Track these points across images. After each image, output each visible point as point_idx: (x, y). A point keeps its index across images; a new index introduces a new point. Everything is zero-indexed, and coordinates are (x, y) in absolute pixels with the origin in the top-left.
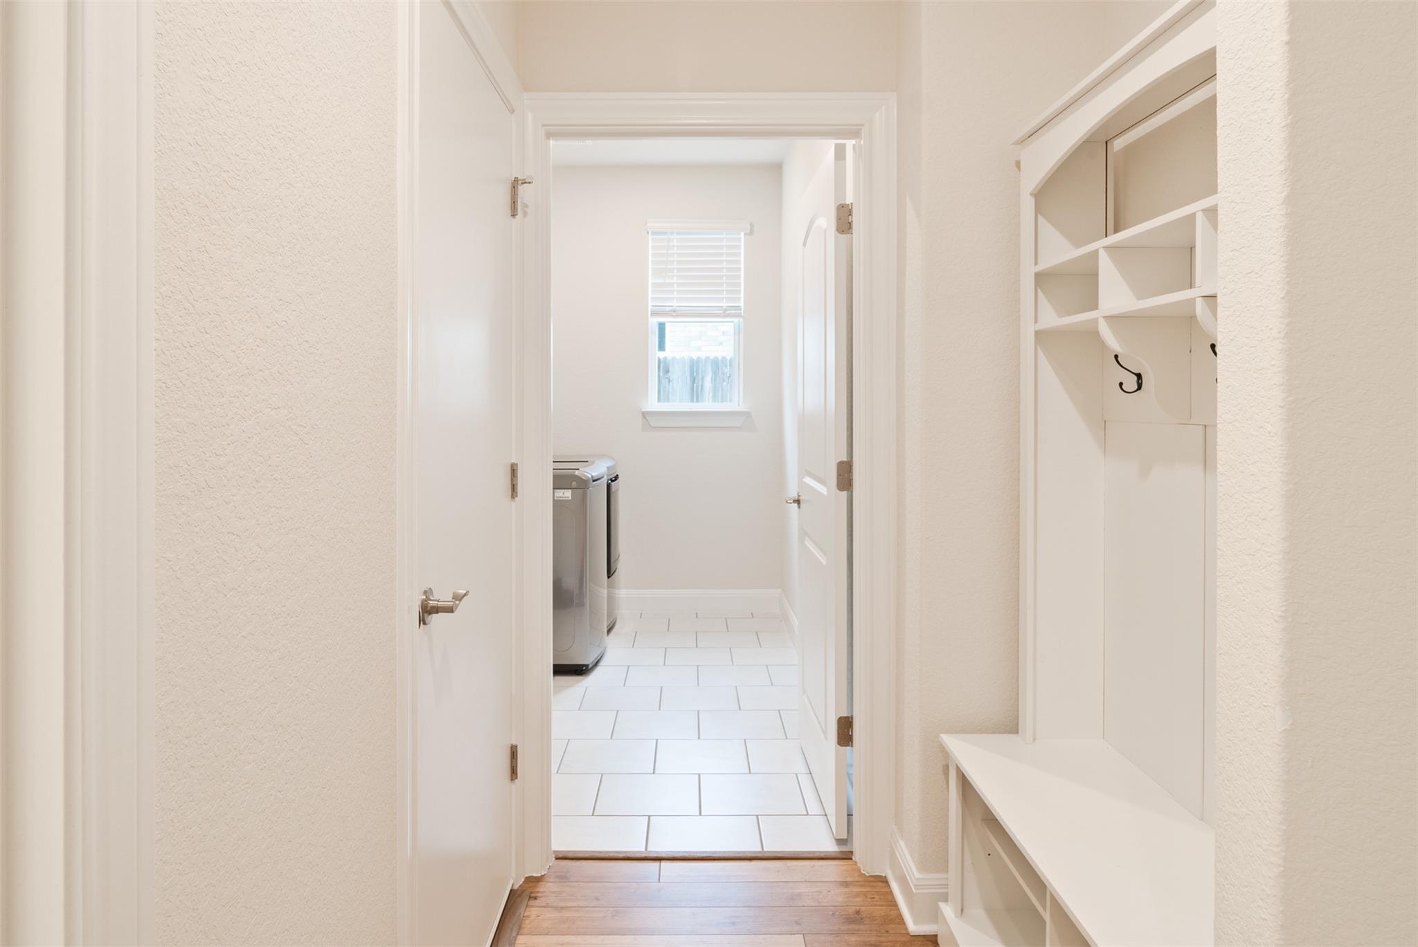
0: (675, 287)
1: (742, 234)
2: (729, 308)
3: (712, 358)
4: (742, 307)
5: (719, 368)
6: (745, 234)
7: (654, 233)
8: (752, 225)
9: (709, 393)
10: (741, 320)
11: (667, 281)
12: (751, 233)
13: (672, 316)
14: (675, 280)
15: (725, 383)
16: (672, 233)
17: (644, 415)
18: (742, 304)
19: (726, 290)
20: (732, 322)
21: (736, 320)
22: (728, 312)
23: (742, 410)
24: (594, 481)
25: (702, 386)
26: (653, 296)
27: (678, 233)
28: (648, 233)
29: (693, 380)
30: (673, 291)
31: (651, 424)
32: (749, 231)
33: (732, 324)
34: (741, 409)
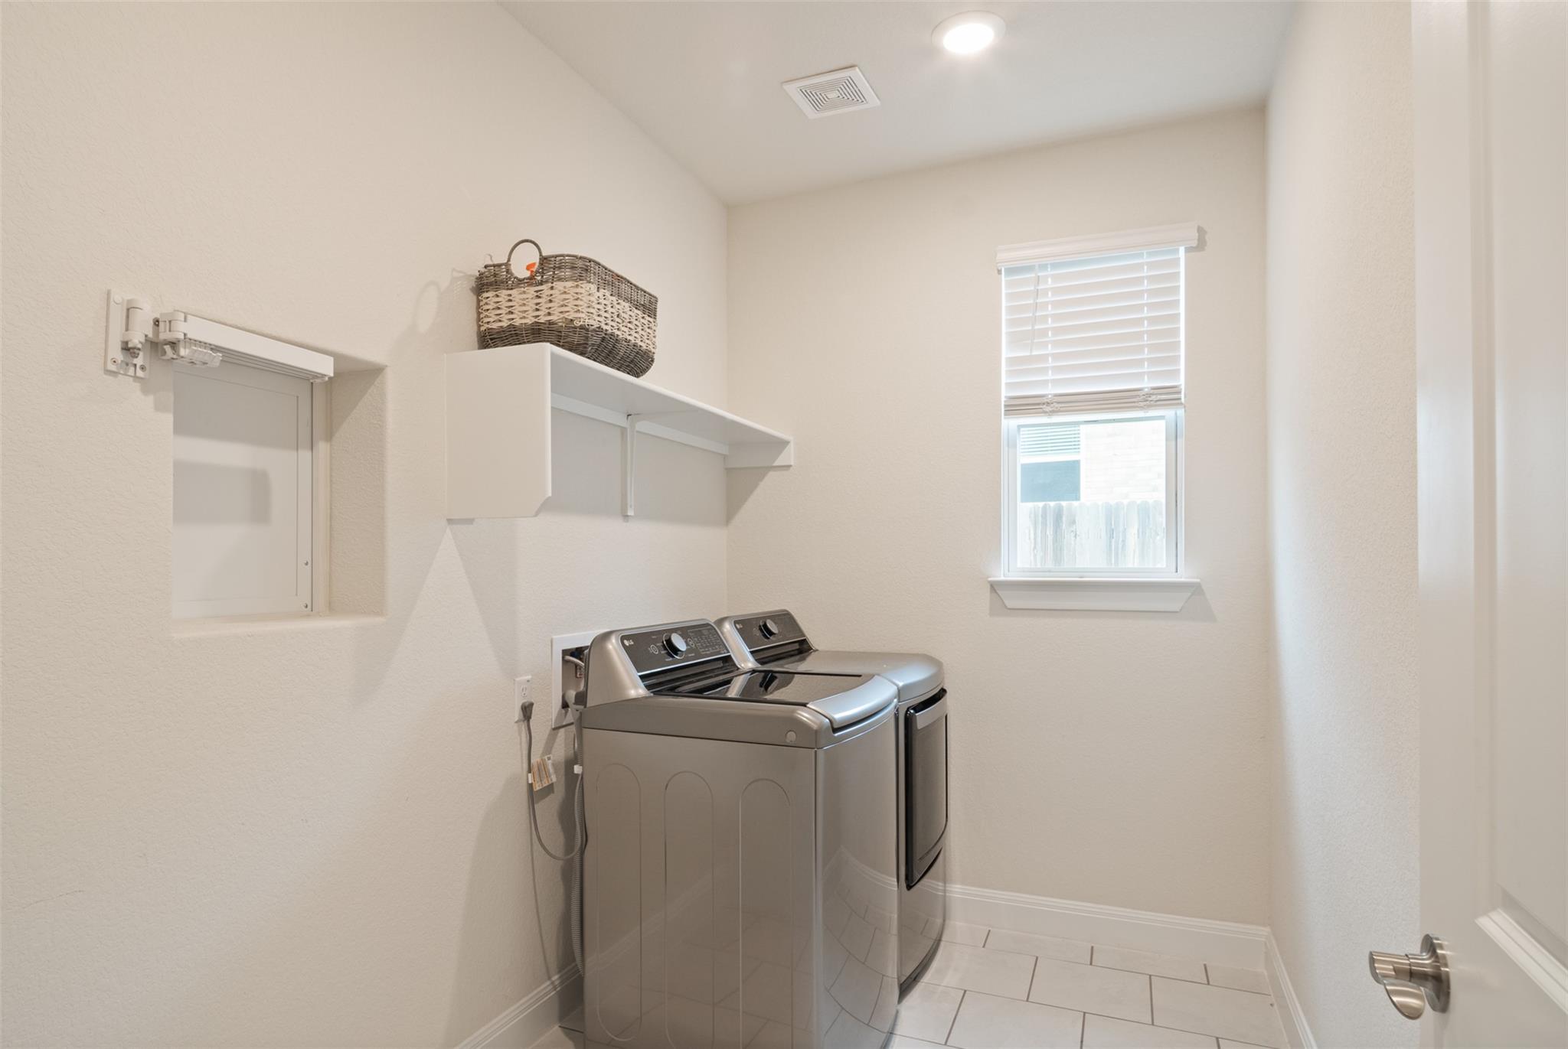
0: (1050, 363)
1: (1182, 249)
2: (1156, 391)
3: (1139, 502)
4: (1183, 387)
5: (1149, 517)
6: (1188, 250)
7: (1011, 271)
8: (1201, 231)
9: (1134, 551)
10: (1181, 412)
11: (1035, 353)
12: (1201, 245)
13: (1045, 412)
14: (1050, 350)
15: (1158, 538)
16: (1043, 267)
17: (994, 587)
18: (1181, 381)
19: (1148, 359)
20: (1162, 418)
21: (1169, 413)
22: (1153, 398)
23: (1183, 580)
24: (835, 730)
25: (1123, 541)
26: (1008, 381)
27: (1055, 266)
28: (999, 272)
29: (1111, 533)
30: (1047, 369)
31: (1007, 605)
32: (1194, 243)
33: (1162, 423)
34: (1183, 577)
